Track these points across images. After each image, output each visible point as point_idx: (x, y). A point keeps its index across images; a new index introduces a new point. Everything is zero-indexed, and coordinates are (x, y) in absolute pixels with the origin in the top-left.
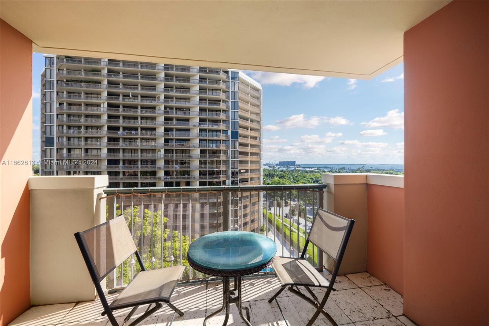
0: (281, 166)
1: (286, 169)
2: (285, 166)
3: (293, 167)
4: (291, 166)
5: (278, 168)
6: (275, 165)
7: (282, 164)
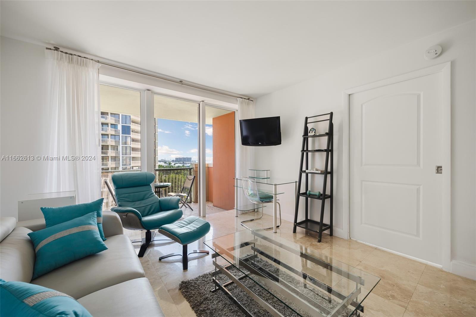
0: (178, 162)
1: (182, 165)
2: (181, 162)
3: (189, 163)
4: (187, 162)
5: (174, 164)
6: (171, 161)
7: (178, 160)
